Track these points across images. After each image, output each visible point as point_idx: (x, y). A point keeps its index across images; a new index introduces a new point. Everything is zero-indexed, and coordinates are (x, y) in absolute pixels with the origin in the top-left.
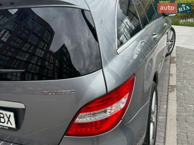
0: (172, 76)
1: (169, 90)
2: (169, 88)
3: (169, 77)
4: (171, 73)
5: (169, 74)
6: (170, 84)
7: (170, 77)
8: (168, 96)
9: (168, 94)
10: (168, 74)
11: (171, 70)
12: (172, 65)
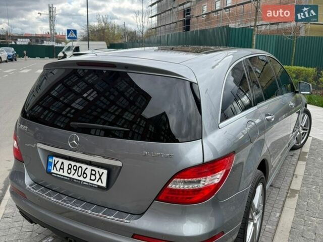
0: (296, 177)
1: (288, 195)
2: (289, 192)
3: (292, 178)
4: (296, 173)
5: (294, 175)
6: (291, 188)
7: (294, 178)
8: (284, 202)
9: (285, 200)
10: (292, 174)
11: (297, 170)
12: (300, 162)
